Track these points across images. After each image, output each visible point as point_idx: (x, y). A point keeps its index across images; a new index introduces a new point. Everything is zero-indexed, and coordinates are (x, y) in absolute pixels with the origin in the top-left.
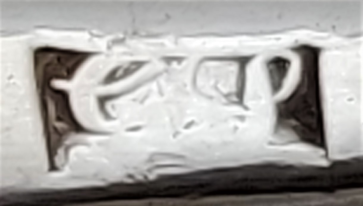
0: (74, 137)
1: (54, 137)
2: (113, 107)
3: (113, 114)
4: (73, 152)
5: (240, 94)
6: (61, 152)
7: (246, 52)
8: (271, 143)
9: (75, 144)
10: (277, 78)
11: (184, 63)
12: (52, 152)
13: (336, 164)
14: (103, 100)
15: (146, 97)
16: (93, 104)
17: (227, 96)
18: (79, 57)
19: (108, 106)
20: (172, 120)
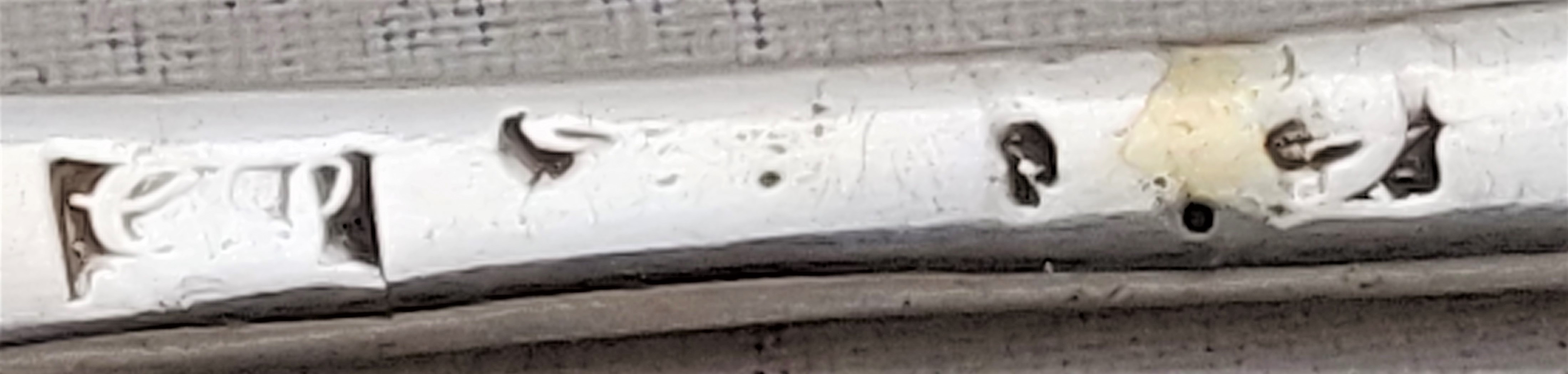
0: (95, 260)
1: (75, 261)
2: (141, 226)
3: (139, 231)
4: (96, 277)
5: (284, 207)
6: (82, 277)
7: (288, 160)
8: (320, 263)
9: (99, 267)
10: (324, 187)
11: (218, 175)
12: (72, 278)
13: (391, 286)
14: (128, 218)
15: (176, 213)
16: (117, 223)
17: (269, 210)
18: (99, 170)
19: (135, 224)
20: (206, 237)
